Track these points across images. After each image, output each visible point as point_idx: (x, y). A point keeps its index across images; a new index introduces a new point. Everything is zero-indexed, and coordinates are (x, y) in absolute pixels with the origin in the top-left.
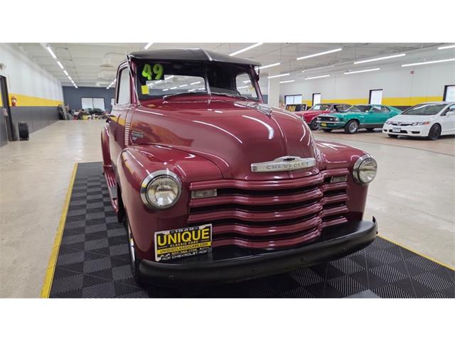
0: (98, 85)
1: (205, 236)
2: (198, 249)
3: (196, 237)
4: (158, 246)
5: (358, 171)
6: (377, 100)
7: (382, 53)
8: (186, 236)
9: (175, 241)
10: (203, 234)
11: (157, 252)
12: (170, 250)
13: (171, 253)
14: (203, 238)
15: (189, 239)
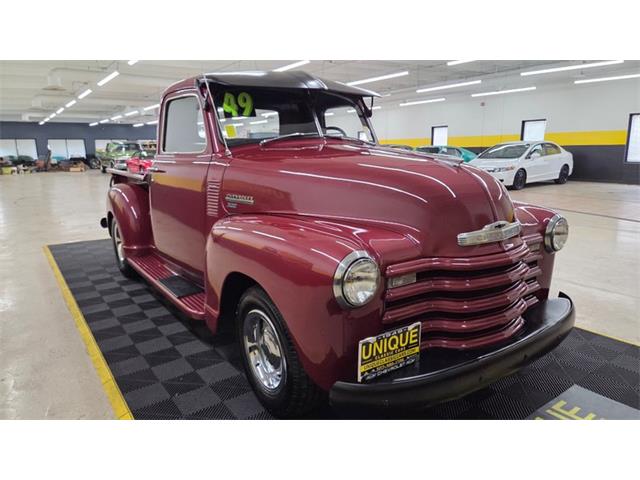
0: (26, 118)
1: (414, 339)
2: (405, 358)
3: (404, 342)
4: (363, 360)
5: (551, 235)
6: (441, 139)
7: (445, 79)
8: (394, 342)
9: (381, 352)
10: (411, 336)
11: (361, 369)
12: (375, 364)
13: (375, 369)
14: (411, 342)
15: (396, 346)
